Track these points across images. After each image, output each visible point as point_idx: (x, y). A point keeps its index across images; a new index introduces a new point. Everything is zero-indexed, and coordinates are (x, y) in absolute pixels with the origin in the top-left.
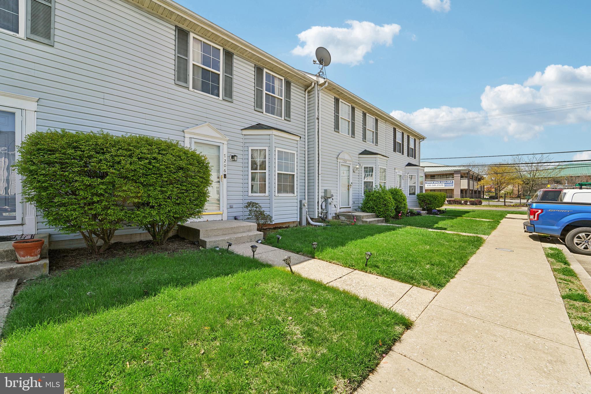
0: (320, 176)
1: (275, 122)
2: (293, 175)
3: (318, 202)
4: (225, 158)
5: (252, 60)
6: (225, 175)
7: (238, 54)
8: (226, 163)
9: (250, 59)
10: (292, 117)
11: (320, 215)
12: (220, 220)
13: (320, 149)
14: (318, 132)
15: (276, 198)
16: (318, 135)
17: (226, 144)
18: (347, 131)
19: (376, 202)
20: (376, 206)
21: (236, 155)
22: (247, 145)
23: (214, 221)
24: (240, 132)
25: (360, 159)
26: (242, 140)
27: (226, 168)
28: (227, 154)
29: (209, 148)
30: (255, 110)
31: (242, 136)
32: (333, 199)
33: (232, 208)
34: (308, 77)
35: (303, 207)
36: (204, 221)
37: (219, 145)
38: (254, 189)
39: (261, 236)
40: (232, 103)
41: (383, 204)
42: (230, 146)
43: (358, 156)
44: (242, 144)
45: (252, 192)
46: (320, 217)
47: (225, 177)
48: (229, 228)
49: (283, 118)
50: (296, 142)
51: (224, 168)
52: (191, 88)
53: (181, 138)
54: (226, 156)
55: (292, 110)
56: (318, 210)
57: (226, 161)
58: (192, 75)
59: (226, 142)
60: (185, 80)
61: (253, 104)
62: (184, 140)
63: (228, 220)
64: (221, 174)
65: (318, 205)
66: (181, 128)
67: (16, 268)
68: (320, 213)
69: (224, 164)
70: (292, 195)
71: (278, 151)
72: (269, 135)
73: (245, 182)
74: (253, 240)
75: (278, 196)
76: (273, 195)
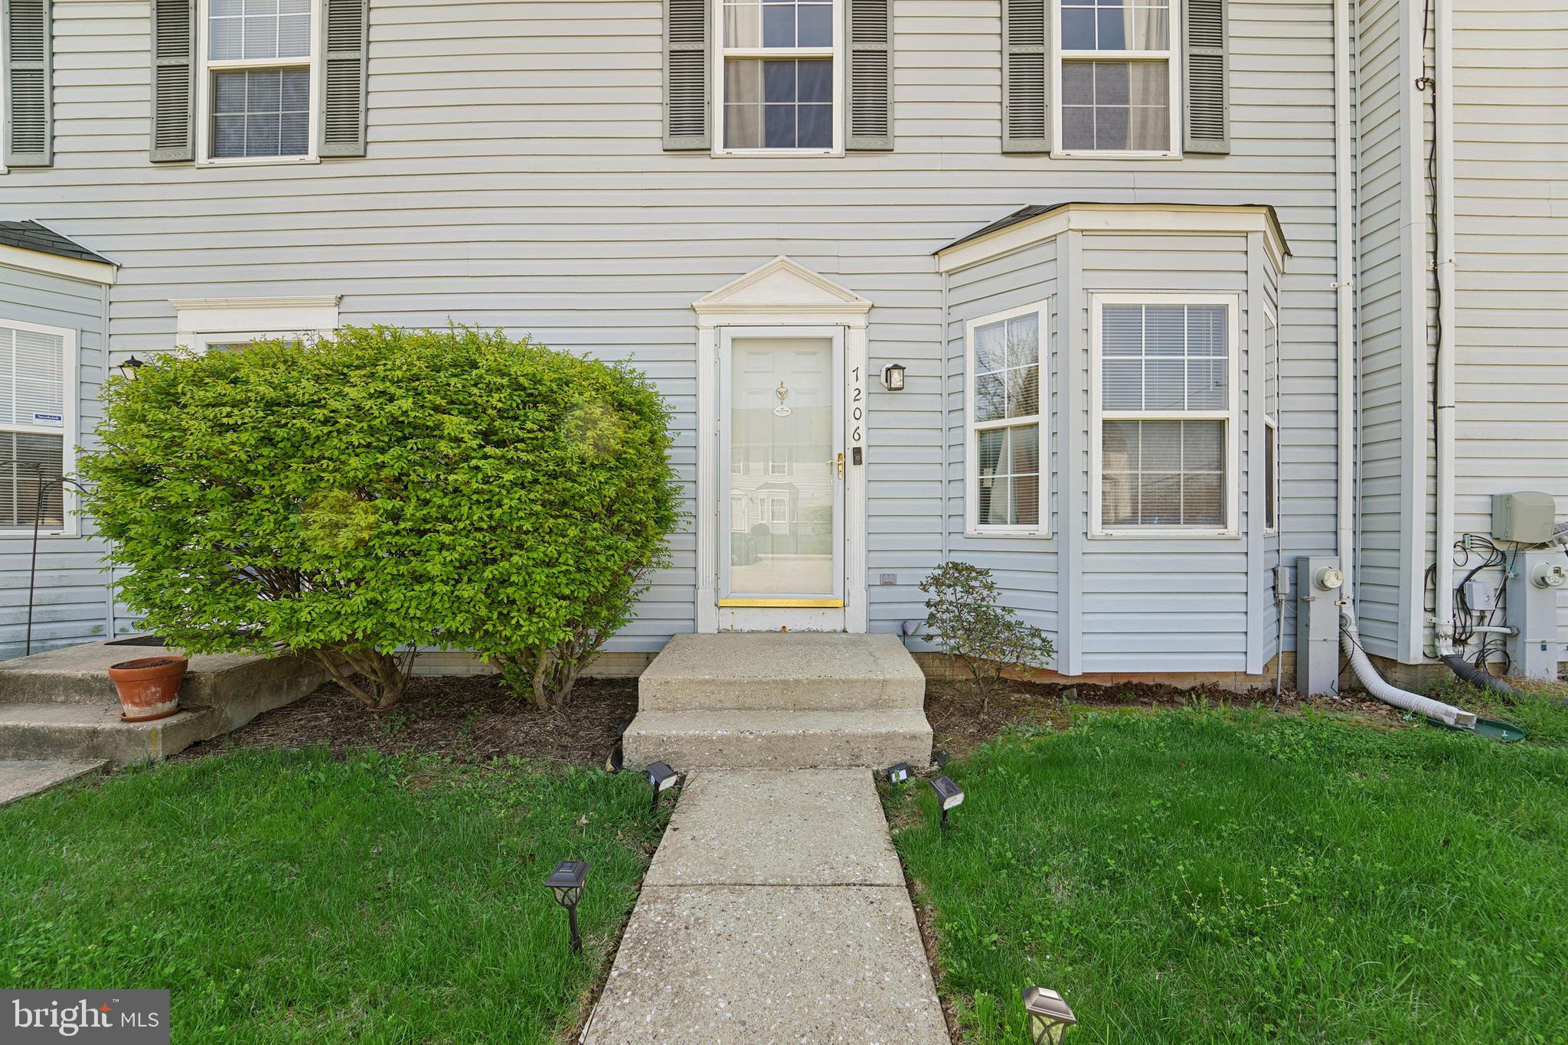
0: (1447, 417)
1: (1127, 180)
2: (1221, 424)
3: (1433, 571)
4: (858, 385)
6: (857, 451)
8: (862, 404)
10: (1233, 130)
11: (1446, 649)
12: (835, 631)
13: (1447, 251)
14: (1432, 159)
15: (1092, 547)
16: (1433, 179)
17: (859, 328)
21: (901, 363)
22: (957, 313)
23: (810, 631)
24: (930, 264)
26: (936, 299)
27: (862, 423)
28: (868, 366)
29: (798, 354)
30: (1004, 153)
31: (938, 282)
33: (892, 584)
35: (1313, 592)
36: (771, 631)
37: (828, 335)
38: (995, 506)
39: (915, 744)
40: (890, 156)
42: (877, 332)
44: (938, 317)
45: (984, 519)
46: (1445, 659)
47: (857, 461)
48: (767, 683)
49: (1175, 150)
50: (1239, 244)
51: (853, 424)
52: (718, 148)
53: (687, 335)
54: (862, 374)
55: (1232, 96)
56: (1429, 615)
57: (863, 395)
58: (726, 99)
59: (862, 321)
60: (699, 126)
61: (995, 129)
62: (697, 337)
63: (869, 631)
64: (838, 449)
65: (1430, 586)
66: (684, 300)
67: (103, 731)
68: (1446, 637)
69: (852, 406)
70: (1212, 531)
71: (1107, 309)
72: (1053, 239)
73: (954, 473)
74: (864, 760)
75: (1109, 539)
76: (1075, 534)
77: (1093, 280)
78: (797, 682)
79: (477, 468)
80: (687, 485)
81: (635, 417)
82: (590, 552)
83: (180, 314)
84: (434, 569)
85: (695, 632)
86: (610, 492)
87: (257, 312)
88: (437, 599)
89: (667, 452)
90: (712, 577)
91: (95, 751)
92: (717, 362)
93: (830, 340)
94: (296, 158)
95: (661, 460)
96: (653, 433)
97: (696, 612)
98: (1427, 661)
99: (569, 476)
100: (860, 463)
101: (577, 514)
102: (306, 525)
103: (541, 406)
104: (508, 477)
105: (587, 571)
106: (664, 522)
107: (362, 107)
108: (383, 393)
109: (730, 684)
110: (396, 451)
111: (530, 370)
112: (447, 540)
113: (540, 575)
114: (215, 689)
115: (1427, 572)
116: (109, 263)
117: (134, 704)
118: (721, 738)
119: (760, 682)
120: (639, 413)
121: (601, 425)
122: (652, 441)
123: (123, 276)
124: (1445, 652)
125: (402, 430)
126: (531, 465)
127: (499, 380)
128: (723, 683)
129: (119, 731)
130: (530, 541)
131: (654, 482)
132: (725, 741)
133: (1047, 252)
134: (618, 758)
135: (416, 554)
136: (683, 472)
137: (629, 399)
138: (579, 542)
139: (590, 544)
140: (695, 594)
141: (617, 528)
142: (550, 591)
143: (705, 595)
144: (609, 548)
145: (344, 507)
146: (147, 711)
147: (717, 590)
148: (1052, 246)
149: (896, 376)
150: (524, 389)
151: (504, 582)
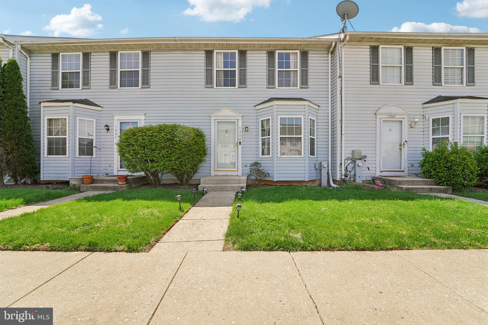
0: (344, 136)
1: (288, 93)
3: (341, 164)
4: (240, 130)
5: (263, 48)
6: (240, 142)
7: (251, 49)
8: (241, 134)
9: (262, 48)
10: (309, 83)
11: (343, 177)
12: (236, 175)
13: (343, 107)
14: (341, 90)
15: (278, 159)
16: (341, 94)
17: (240, 120)
18: (398, 79)
19: (434, 164)
20: (435, 170)
22: (258, 117)
23: (231, 175)
24: (253, 108)
25: (425, 109)
26: (254, 115)
27: (241, 137)
28: (242, 127)
29: (230, 124)
30: (267, 88)
31: (255, 111)
32: (365, 161)
33: (246, 166)
34: (325, 40)
35: (322, 168)
36: (224, 175)
38: (264, 152)
40: (246, 88)
41: (445, 167)
42: (244, 121)
43: (421, 106)
44: (255, 118)
45: (262, 154)
47: (240, 144)
49: (299, 87)
50: (304, 107)
51: (239, 137)
52: (215, 87)
53: (209, 121)
54: (241, 128)
55: (309, 77)
56: (341, 172)
57: (241, 132)
58: (216, 78)
59: (241, 118)
60: (211, 83)
61: (266, 83)
62: (211, 121)
63: (242, 175)
64: (236, 142)
65: (341, 166)
66: (209, 115)
67: (116, 186)
68: (343, 175)
69: (239, 134)
70: (299, 156)
71: (281, 118)
72: (272, 106)
73: (258, 146)
74: (235, 190)
75: (281, 157)
76: (275, 156)
77: (278, 113)
78: (226, 179)
79: (179, 145)
80: (209, 148)
81: (200, 137)
82: (194, 158)
83: (115, 116)
84: (173, 159)
85: (210, 175)
86: (197, 149)
87: (129, 116)
88: (173, 164)
89: (205, 142)
90: (213, 165)
91: (115, 189)
92: (215, 126)
93: (235, 122)
94: (137, 88)
95: (204, 144)
96: (203, 139)
97: (211, 172)
98: (340, 180)
99: (191, 146)
100: (241, 144)
101: (192, 152)
102: (154, 153)
103: (187, 136)
104: (183, 146)
105: (193, 160)
106: (205, 154)
107: (149, 79)
108: (166, 135)
109: (215, 180)
110: (168, 143)
111: (185, 131)
112: (175, 155)
113: (187, 160)
114: (131, 181)
115: (340, 164)
116: (101, 107)
117: (121, 182)
118: (213, 187)
119: (220, 179)
120: (201, 136)
121: (196, 139)
122: (203, 141)
123: (104, 109)
124: (343, 178)
125: (168, 140)
126: (186, 145)
127: (181, 132)
128: (214, 180)
129: (119, 186)
130: (186, 155)
131: (203, 148)
132: (214, 187)
133: (270, 108)
134: (197, 189)
135: (170, 157)
136: (208, 146)
137: (199, 134)
138: (192, 156)
139: (194, 156)
140: (210, 169)
141: (197, 154)
142: (188, 163)
143: (212, 168)
144: (196, 157)
145: (160, 150)
146: (123, 183)
147: (214, 168)
148: (272, 107)
149: (247, 129)
150: (184, 133)
151: (182, 161)
